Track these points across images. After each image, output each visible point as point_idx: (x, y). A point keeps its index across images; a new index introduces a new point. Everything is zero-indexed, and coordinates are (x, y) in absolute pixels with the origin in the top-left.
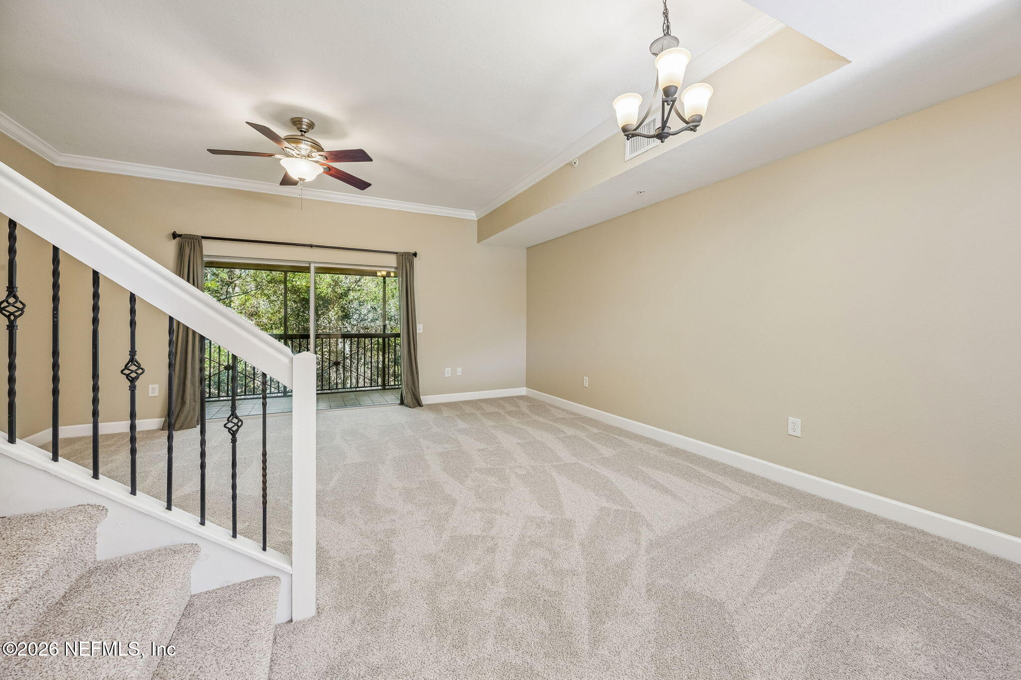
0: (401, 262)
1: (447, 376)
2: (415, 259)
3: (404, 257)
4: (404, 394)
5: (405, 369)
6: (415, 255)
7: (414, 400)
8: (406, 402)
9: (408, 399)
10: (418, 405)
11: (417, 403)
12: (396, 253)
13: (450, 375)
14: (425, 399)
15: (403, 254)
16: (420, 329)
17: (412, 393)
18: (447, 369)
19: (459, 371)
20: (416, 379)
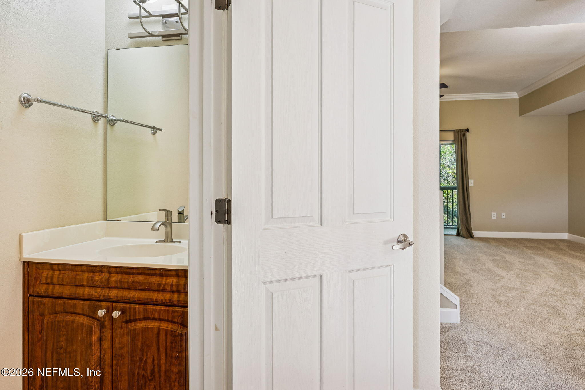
0: (457, 136)
1: (493, 218)
2: (468, 134)
3: (459, 133)
4: (460, 228)
5: (461, 210)
6: (468, 130)
7: (468, 233)
8: (461, 233)
9: (463, 232)
10: (470, 237)
11: (471, 236)
12: (454, 131)
13: (495, 218)
14: (477, 234)
15: (459, 131)
16: (471, 183)
17: (465, 227)
18: (493, 213)
19: (504, 215)
20: (469, 218)
